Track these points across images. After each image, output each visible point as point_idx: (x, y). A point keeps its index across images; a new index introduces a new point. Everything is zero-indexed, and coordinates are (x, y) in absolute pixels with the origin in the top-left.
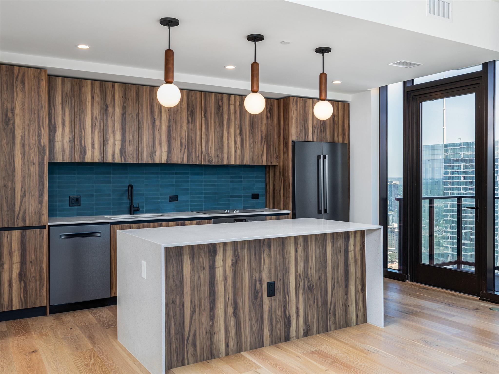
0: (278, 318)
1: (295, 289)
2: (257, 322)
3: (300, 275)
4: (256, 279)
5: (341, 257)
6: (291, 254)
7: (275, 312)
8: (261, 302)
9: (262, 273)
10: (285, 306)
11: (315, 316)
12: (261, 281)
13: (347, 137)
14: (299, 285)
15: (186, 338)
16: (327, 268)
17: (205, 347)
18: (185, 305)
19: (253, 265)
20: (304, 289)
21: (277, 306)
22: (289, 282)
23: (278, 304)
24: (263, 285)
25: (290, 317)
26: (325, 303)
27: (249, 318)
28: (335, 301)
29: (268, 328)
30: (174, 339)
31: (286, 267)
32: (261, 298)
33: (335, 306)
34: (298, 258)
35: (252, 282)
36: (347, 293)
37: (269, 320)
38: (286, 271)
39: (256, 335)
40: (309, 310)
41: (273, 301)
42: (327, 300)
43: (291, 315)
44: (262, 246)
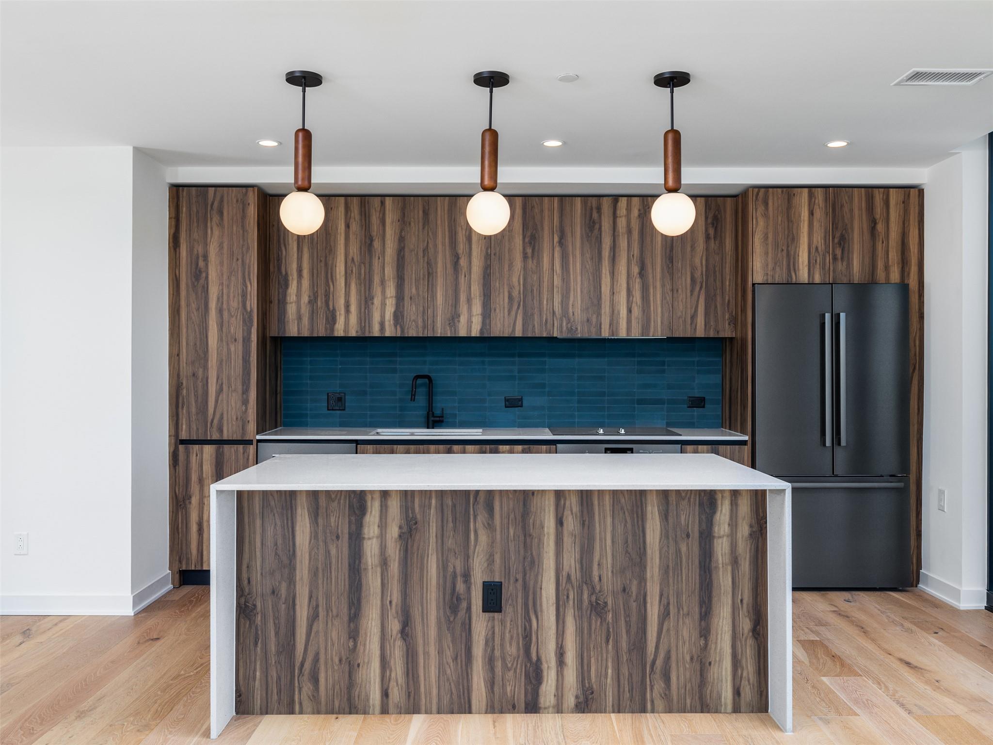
0: (509, 659)
1: (555, 605)
2: (455, 659)
3: (569, 577)
4: (455, 572)
5: (690, 549)
6: (546, 529)
7: (502, 645)
8: (467, 621)
9: (472, 561)
10: (527, 638)
11: (610, 671)
12: (467, 576)
13: (914, 269)
14: (565, 597)
15: (298, 665)
16: (645, 568)
17: (337, 687)
18: (298, 602)
19: (450, 543)
20: (580, 608)
21: (507, 635)
22: (539, 586)
23: (510, 631)
24: (473, 587)
25: (541, 664)
26: (639, 644)
27: (437, 649)
28: (670, 646)
29: (482, 676)
30: (273, 662)
31: (532, 554)
32: (466, 613)
33: (668, 658)
34: (565, 539)
35: (445, 577)
36: (705, 632)
37: (487, 660)
38: (533, 562)
39: (453, 686)
40: (592, 653)
41: (497, 622)
42: (645, 642)
43: (543, 659)
44: (471, 505)
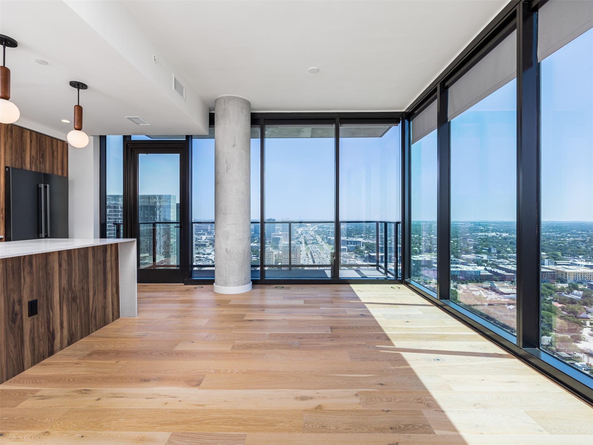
0: (41, 335)
1: (59, 303)
2: (15, 347)
3: (64, 288)
4: (14, 301)
5: (100, 267)
6: (55, 270)
7: (38, 330)
8: (21, 324)
9: (22, 293)
10: (49, 322)
11: (79, 323)
12: (20, 302)
14: (63, 298)
16: (89, 278)
19: (11, 286)
20: (68, 301)
21: (40, 324)
22: (53, 296)
23: (41, 322)
24: (23, 306)
25: (54, 331)
26: (87, 310)
27: (5, 346)
28: (96, 306)
29: (29, 350)
31: (50, 282)
32: (20, 320)
33: (96, 310)
34: (62, 272)
35: (9, 305)
36: (105, 297)
37: (31, 340)
38: (50, 286)
39: (14, 361)
40: (73, 319)
41: (35, 320)
42: (89, 307)
43: (55, 329)
44: (22, 264)
